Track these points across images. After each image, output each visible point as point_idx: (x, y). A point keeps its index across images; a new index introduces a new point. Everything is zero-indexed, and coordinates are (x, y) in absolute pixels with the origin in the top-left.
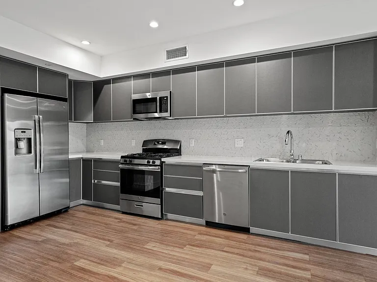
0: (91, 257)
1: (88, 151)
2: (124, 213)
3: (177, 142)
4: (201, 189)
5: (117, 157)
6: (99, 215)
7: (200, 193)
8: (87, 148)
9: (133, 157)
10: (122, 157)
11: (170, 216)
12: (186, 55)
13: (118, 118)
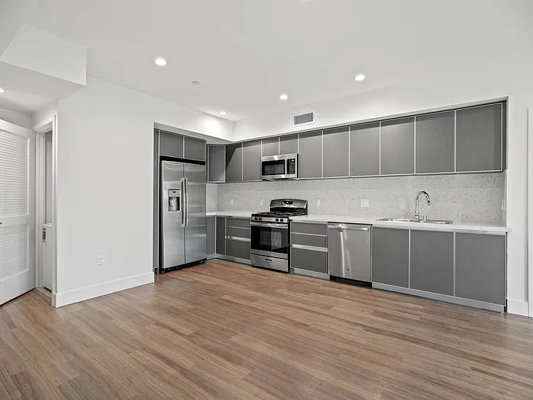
1: (219, 210)
2: (253, 266)
3: (304, 202)
4: (326, 246)
5: (248, 215)
6: (232, 267)
7: (325, 250)
8: (218, 206)
9: (262, 215)
10: (253, 215)
11: (297, 270)
12: (312, 120)
13: (248, 179)
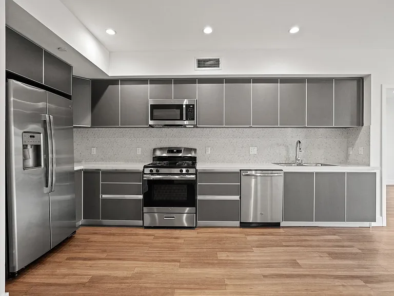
0: (182, 284)
7: (237, 198)
12: (218, 67)
13: (128, 123)
